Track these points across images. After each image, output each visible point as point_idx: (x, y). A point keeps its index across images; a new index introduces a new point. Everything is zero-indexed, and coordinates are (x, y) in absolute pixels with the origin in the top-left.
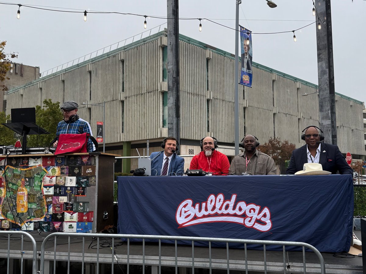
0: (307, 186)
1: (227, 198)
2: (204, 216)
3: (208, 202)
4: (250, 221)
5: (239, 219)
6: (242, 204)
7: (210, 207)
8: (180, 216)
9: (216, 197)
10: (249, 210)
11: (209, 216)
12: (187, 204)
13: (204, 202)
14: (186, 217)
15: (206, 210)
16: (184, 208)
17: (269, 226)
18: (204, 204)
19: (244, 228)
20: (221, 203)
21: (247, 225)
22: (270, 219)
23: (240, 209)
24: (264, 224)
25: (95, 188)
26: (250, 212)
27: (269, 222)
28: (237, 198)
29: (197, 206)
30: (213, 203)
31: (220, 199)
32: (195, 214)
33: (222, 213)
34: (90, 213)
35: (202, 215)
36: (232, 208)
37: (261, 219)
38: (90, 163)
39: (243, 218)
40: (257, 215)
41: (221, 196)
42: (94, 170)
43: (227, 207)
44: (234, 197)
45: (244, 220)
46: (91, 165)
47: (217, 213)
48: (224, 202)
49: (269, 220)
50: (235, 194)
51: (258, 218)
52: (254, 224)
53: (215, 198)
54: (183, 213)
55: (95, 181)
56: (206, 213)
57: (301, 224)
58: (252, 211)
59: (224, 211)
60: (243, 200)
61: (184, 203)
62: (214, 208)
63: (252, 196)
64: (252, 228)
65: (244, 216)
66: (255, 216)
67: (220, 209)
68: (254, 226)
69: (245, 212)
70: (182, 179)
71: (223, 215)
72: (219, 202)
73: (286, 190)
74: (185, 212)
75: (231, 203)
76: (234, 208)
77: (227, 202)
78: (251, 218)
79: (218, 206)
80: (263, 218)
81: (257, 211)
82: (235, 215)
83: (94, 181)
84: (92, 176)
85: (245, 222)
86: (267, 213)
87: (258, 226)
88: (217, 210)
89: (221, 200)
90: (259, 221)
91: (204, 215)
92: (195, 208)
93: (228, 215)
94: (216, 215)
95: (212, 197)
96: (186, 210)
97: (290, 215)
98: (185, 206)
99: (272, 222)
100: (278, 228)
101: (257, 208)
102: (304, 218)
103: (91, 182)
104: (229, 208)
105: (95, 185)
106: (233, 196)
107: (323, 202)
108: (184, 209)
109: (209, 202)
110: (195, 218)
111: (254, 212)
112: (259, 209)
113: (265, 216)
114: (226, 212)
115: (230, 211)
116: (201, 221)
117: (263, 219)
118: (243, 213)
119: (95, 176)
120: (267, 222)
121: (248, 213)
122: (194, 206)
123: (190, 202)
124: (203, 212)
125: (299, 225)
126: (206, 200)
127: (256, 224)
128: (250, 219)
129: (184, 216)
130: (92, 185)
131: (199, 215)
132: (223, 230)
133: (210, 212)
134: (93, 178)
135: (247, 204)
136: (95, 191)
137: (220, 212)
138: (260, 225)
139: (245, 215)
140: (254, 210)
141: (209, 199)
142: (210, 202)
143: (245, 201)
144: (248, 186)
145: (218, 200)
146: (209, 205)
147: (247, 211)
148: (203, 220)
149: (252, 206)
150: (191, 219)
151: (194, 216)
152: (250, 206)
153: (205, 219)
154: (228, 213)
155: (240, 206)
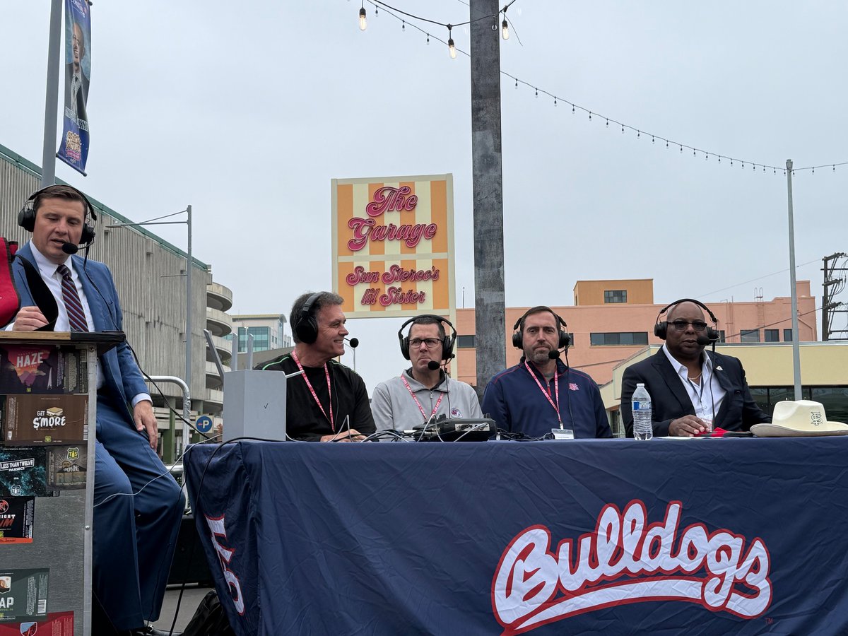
1: (655, 517)
2: (588, 587)
3: (599, 533)
4: (717, 590)
5: (692, 585)
6: (696, 534)
7: (604, 553)
8: (508, 594)
9: (622, 512)
10: (715, 552)
11: (604, 583)
12: (531, 546)
13: (585, 534)
14: (528, 597)
15: (594, 562)
16: (520, 561)
17: (765, 599)
18: (586, 543)
19: (702, 613)
20: (638, 533)
21: (710, 603)
22: (769, 577)
23: (692, 552)
24: (751, 592)
25: (83, 499)
26: (718, 558)
27: (764, 585)
28: (682, 513)
29: (565, 548)
30: (614, 537)
31: (634, 522)
32: (559, 581)
33: (643, 570)
34: (56, 625)
35: (581, 583)
36: (669, 550)
37: (747, 579)
38: (54, 382)
39: (700, 581)
40: (737, 568)
41: (636, 512)
42: (76, 416)
43: (655, 549)
44: (674, 511)
45: (703, 587)
46: (58, 390)
47: (626, 570)
48: (646, 529)
49: (765, 580)
50: (676, 500)
51: (740, 577)
52: (727, 600)
53: (618, 520)
54: (517, 580)
55: (83, 469)
56: (594, 575)
58: (723, 553)
59: (646, 562)
60: (701, 521)
61: (519, 544)
62: (618, 553)
63: (722, 505)
64: (723, 611)
65: (702, 574)
66: (730, 569)
67: (637, 557)
68: (730, 605)
69: (705, 560)
70: (513, 453)
71: (643, 576)
72: (632, 531)
73: (803, 483)
74: (527, 576)
75: (666, 534)
76: (675, 552)
77: (656, 531)
78: (722, 577)
79: (629, 548)
80: (751, 573)
81: (736, 554)
82: (679, 574)
83: (76, 468)
84: (64, 446)
85: (706, 594)
86: (762, 556)
87: (739, 601)
88: (626, 562)
89: (637, 525)
90: (742, 588)
91: (586, 581)
92: (557, 560)
93: (659, 574)
94: (625, 578)
95: (610, 514)
96: (529, 570)
97: (812, 558)
98: (523, 555)
99: (773, 586)
100: (788, 602)
101: (736, 543)
103: (62, 471)
104: (662, 550)
105: (84, 487)
106: (672, 508)
108: (521, 567)
109: (602, 533)
110: (560, 594)
111: (729, 556)
112: (740, 547)
114: (652, 565)
115: (665, 561)
116: (576, 606)
117: (752, 579)
118: (700, 565)
119: (85, 445)
120: (760, 586)
122: (553, 550)
123: (538, 537)
124: (586, 573)
125: (834, 587)
126: (590, 528)
127: (734, 595)
128: (719, 581)
129: (523, 592)
130: (64, 488)
131: (572, 583)
132: (644, 630)
133: (604, 568)
134: (73, 454)
135: (710, 532)
136: (83, 513)
137: (634, 568)
138: (742, 598)
139: (705, 571)
141: (603, 524)
142: (606, 535)
143: (704, 522)
144: (710, 471)
145: (627, 523)
146: (601, 546)
147: (711, 556)
148: (583, 600)
149: (723, 538)
150: (546, 602)
151: (554, 587)
152: (717, 539)
153: (591, 598)
154: (660, 568)
155: (691, 542)
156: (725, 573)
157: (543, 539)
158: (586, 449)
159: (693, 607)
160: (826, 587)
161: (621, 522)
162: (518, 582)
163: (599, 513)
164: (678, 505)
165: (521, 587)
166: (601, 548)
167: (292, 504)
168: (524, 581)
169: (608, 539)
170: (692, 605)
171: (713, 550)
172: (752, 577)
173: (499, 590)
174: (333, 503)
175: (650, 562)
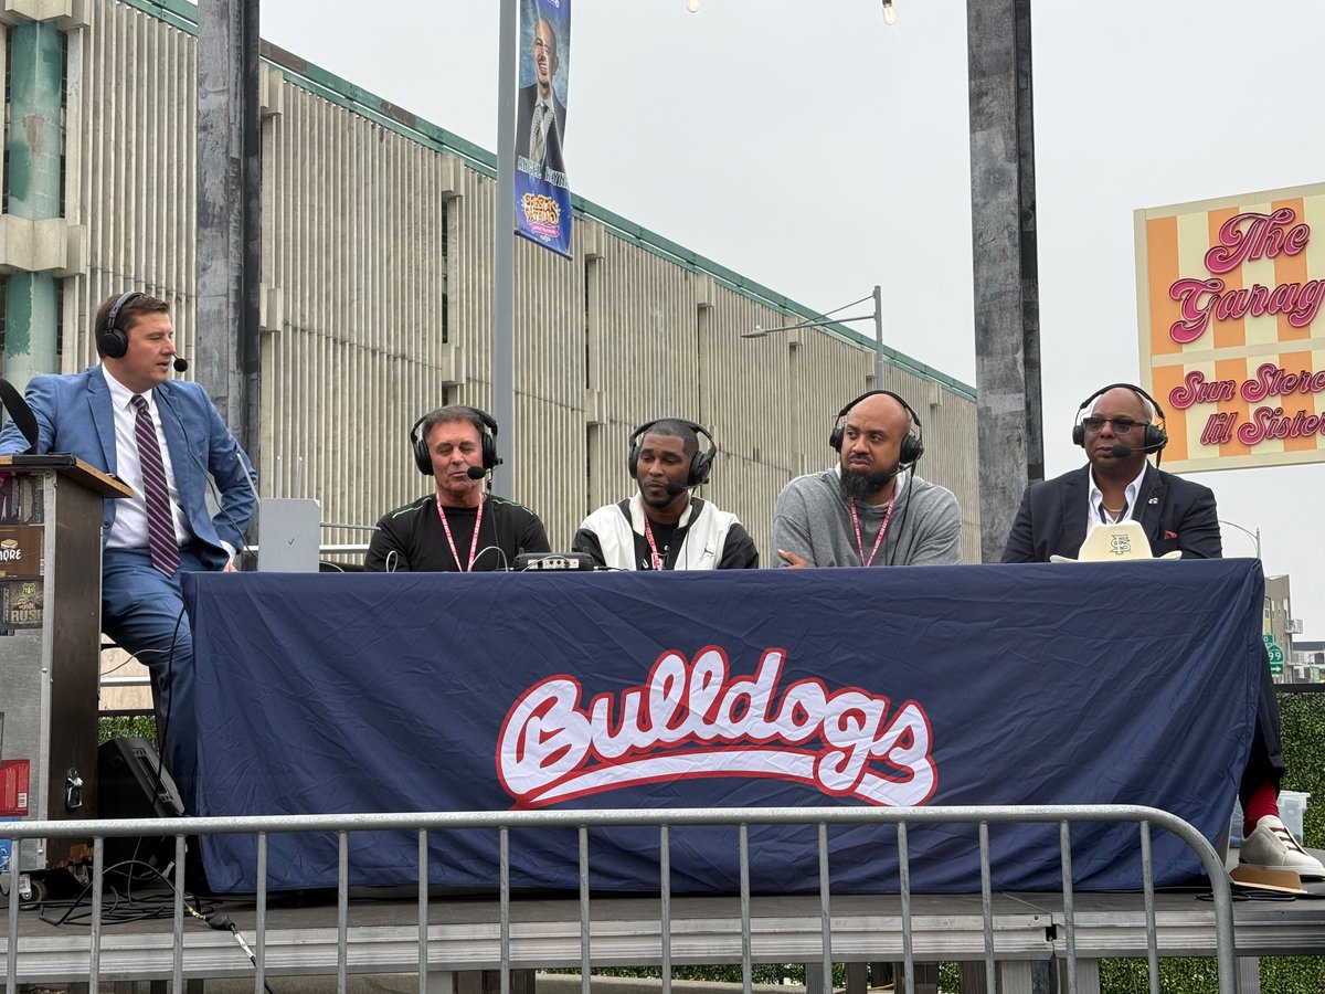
0: (1084, 610)
1: (742, 666)
2: (634, 754)
3: (652, 687)
4: (840, 768)
5: (797, 759)
6: (808, 694)
7: (661, 710)
8: (519, 759)
9: (690, 662)
10: (837, 718)
11: (658, 750)
12: (552, 701)
13: (633, 689)
14: (546, 763)
15: (644, 723)
16: (536, 718)
17: (924, 786)
18: (633, 700)
19: (817, 797)
20: (714, 689)
21: (827, 785)
22: (930, 754)
23: (800, 716)
24: (902, 775)
25: (40, 639)
26: (843, 725)
28: (785, 664)
29: (601, 707)
30: (676, 694)
31: (709, 675)
32: (592, 745)
33: (719, 736)
34: (11, 773)
35: (624, 748)
36: (764, 712)
37: (891, 757)
38: (9, 512)
39: (811, 754)
40: (874, 741)
41: (712, 661)
42: (31, 546)
43: (740, 708)
44: (772, 663)
45: (817, 763)
46: (12, 520)
47: (693, 736)
48: (727, 684)
49: (924, 759)
50: (775, 646)
51: (879, 751)
52: (858, 781)
53: (683, 671)
54: (531, 742)
55: (40, 607)
56: (644, 740)
57: (1058, 770)
58: (851, 720)
59: (725, 727)
60: (815, 675)
61: (536, 698)
62: (681, 713)
63: (851, 655)
64: (849, 796)
65: (816, 745)
66: (864, 742)
67: (710, 718)
68: (861, 789)
69: (821, 727)
70: (529, 585)
71: (720, 744)
72: (704, 687)
73: (995, 627)
74: (544, 737)
75: (760, 691)
76: (772, 713)
77: (742, 687)
78: (848, 751)
79: (699, 704)
80: (898, 749)
81: (873, 722)
82: (777, 743)
83: (32, 605)
84: (20, 581)
85: (821, 773)
86: (916, 726)
87: (876, 786)
88: (693, 725)
89: (713, 679)
90: (879, 766)
91: (633, 747)
92: (589, 719)
93: (745, 743)
94: (692, 744)
95: (672, 664)
96: (548, 730)
97: (1012, 730)
98: (541, 711)
99: (938, 768)
100: (962, 793)
101: (875, 708)
102: (1069, 744)
103: (17, 608)
104: (751, 711)
105: (41, 626)
106: (769, 657)
107: (1147, 672)
108: (537, 725)
109: (656, 687)
110: (592, 761)
111: (861, 724)
112: (881, 713)
113: (906, 740)
114: (733, 731)
115: (755, 724)
116: (617, 777)
117: (899, 757)
118: (813, 733)
119: (41, 580)
120: (915, 767)
121: (832, 734)
122: (584, 706)
123: (565, 690)
124: (631, 735)
125: (1048, 776)
126: (641, 681)
127: (868, 777)
128: (843, 756)
129: (539, 756)
130: (20, 627)
131: (611, 748)
133: (660, 732)
134: (29, 589)
135: (831, 691)
136: (40, 655)
137: (706, 733)
138: (883, 781)
139: (820, 741)
140: (860, 716)
141: (659, 676)
142: (662, 689)
143: (822, 678)
144: (835, 610)
145: (698, 675)
146: (656, 704)
147: (831, 722)
148: (627, 770)
149: (853, 699)
150: (573, 770)
151: (584, 753)
152: (842, 701)
153: (640, 768)
154: (746, 735)
155: (799, 704)
156: (853, 747)
157: (569, 693)
158: (637, 580)
159: (799, 788)
160: (1036, 775)
161: (689, 674)
162: (533, 743)
163: (654, 663)
164: (779, 654)
165: (537, 750)
166: (656, 707)
167: (233, 642)
168: (541, 743)
169: (666, 695)
170: (797, 785)
171: (834, 714)
172: (899, 753)
173: (507, 753)
174: (283, 642)
175: (729, 726)
